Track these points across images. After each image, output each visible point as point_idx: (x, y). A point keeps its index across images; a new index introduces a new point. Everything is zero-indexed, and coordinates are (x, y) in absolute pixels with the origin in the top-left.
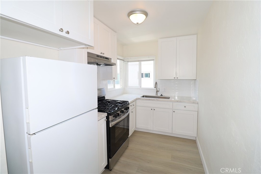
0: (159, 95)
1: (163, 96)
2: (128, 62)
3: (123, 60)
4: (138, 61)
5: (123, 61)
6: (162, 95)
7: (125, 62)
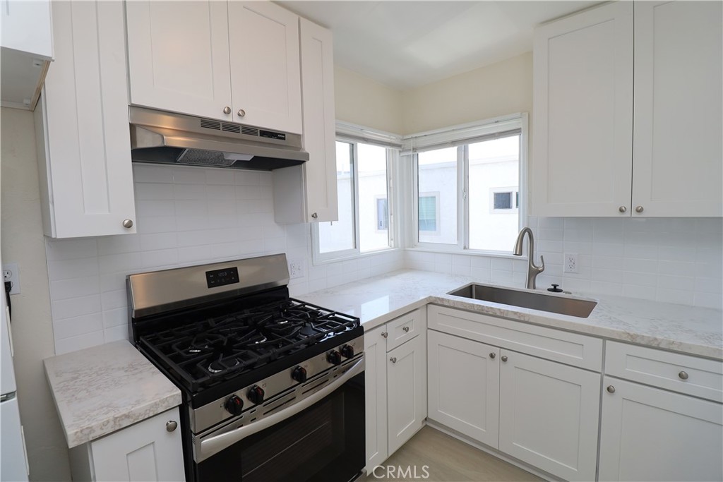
0: (542, 286)
1: (560, 291)
2: (415, 149)
3: (400, 146)
4: (453, 143)
5: (397, 150)
6: (555, 289)
7: (404, 150)
